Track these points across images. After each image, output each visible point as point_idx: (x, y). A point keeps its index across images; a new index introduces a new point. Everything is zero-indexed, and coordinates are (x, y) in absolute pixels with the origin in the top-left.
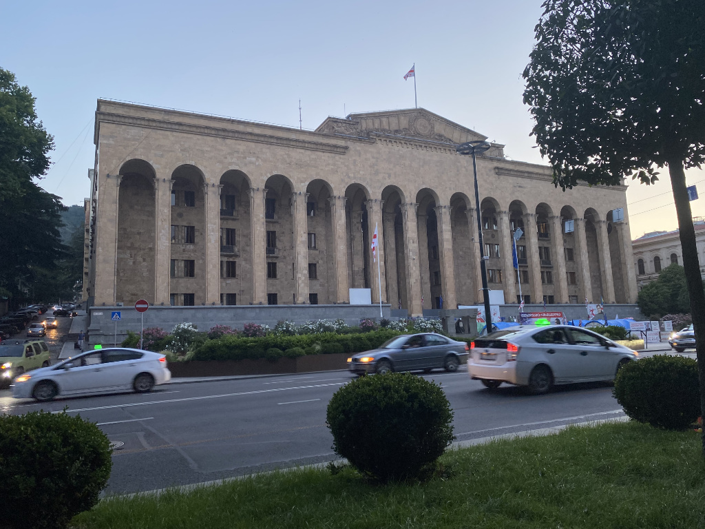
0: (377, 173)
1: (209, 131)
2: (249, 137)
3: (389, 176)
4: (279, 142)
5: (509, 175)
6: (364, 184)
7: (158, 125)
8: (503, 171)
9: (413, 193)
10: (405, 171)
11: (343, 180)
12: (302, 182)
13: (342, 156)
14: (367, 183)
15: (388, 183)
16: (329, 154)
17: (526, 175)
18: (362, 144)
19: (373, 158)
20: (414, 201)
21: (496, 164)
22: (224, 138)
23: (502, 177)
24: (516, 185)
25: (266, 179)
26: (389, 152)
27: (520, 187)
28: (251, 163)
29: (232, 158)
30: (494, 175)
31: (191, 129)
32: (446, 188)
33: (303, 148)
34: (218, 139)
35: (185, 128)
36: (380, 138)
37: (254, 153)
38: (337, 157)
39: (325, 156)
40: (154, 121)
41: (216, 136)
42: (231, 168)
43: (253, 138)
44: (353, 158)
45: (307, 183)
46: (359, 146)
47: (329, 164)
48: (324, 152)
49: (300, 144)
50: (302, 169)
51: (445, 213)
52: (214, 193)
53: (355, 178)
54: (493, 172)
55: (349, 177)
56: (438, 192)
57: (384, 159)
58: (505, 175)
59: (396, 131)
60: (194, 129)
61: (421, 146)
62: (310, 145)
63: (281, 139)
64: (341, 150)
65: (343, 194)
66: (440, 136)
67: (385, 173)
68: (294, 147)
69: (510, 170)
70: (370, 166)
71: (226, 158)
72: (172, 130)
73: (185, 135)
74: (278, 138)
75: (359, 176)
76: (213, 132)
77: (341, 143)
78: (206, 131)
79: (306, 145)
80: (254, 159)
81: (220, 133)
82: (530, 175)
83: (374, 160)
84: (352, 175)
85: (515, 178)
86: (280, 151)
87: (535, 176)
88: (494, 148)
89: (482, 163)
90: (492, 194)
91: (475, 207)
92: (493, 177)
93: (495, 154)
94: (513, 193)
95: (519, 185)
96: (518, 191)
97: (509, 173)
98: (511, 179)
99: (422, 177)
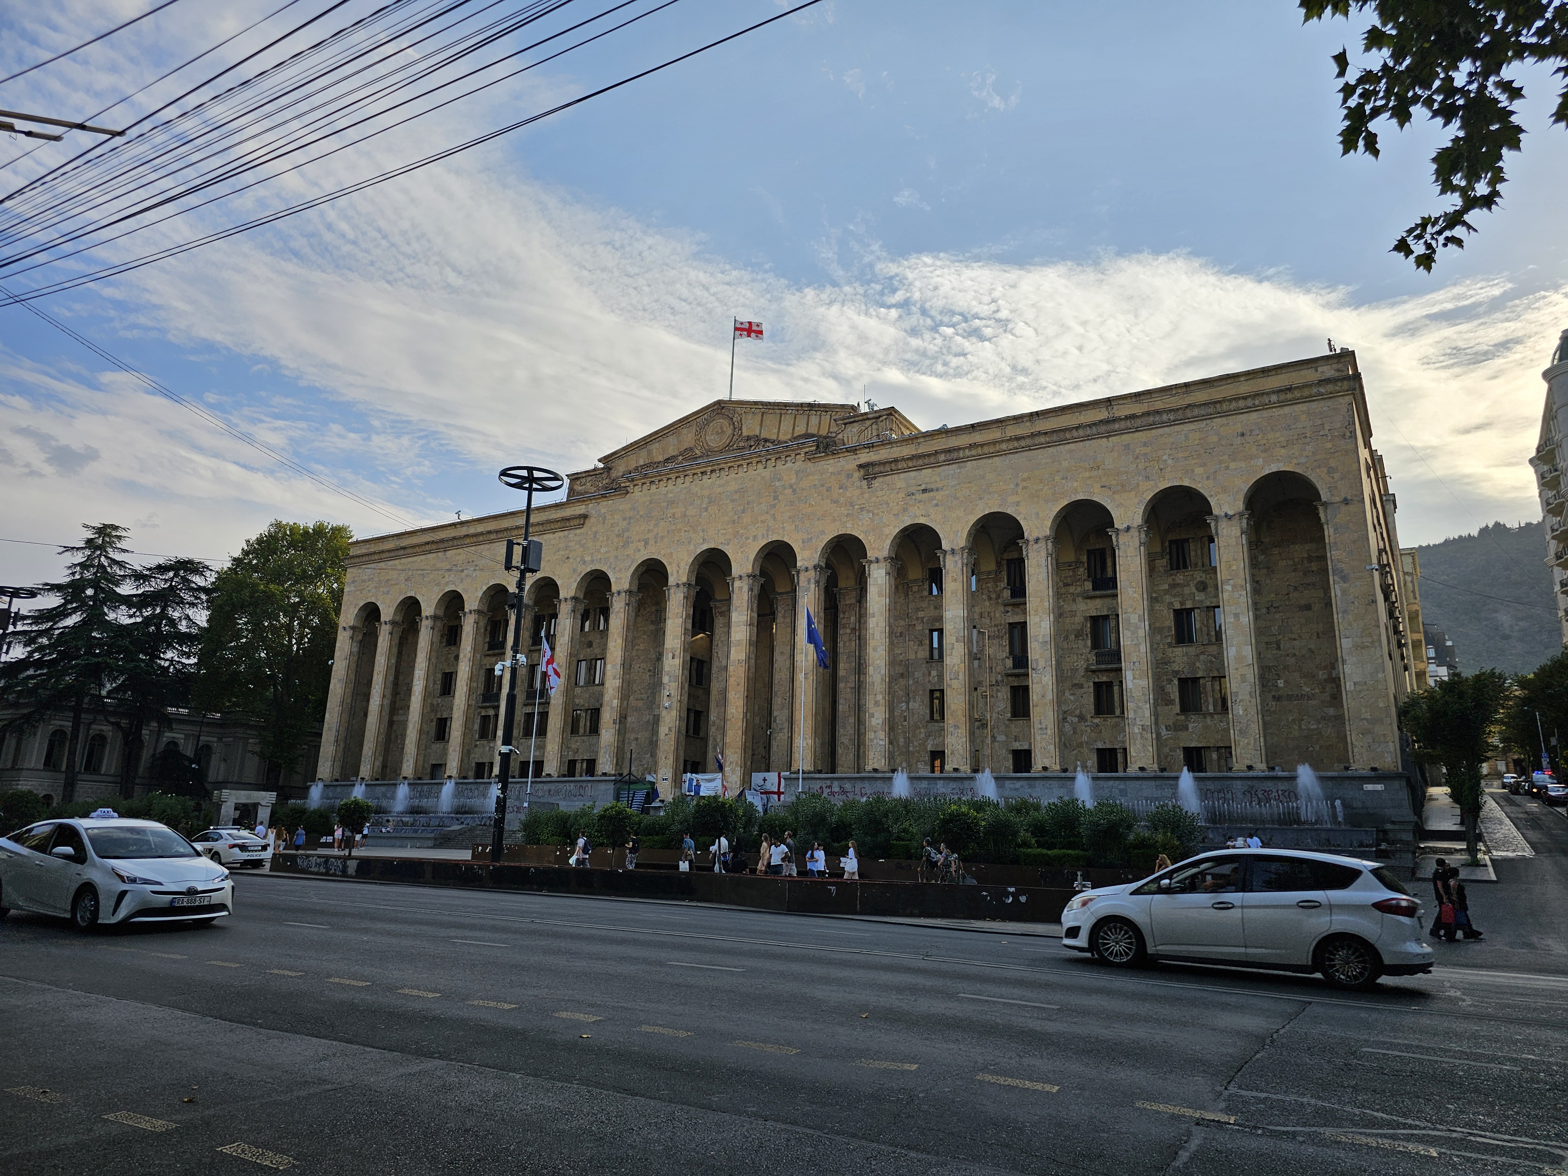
0: (626, 544)
2: (468, 541)
3: (646, 544)
5: (892, 472)
6: (602, 569)
8: (877, 469)
9: (682, 565)
10: (674, 527)
11: (575, 570)
13: (578, 531)
14: (610, 567)
15: (644, 555)
16: (561, 534)
18: (609, 502)
19: (624, 519)
20: (686, 577)
21: (864, 458)
22: (444, 550)
23: (876, 483)
24: (913, 489)
25: (481, 594)
26: (651, 502)
28: (467, 576)
29: (449, 576)
30: (858, 484)
31: (416, 550)
32: (747, 538)
34: (439, 554)
36: (636, 482)
37: (473, 561)
38: (571, 534)
39: (558, 539)
42: (447, 589)
43: (471, 540)
44: (594, 529)
45: (528, 587)
46: (604, 506)
47: (559, 549)
48: (554, 533)
51: (741, 588)
52: (427, 627)
53: (592, 561)
54: (857, 475)
55: (584, 562)
56: (729, 551)
57: (642, 516)
58: (883, 474)
59: (668, 460)
61: (706, 473)
64: (576, 522)
65: (573, 591)
66: (749, 439)
67: (639, 541)
69: (896, 461)
70: (618, 536)
71: (444, 577)
72: (400, 557)
73: (410, 559)
75: (599, 557)
77: (579, 509)
80: (471, 570)
82: (952, 455)
83: (626, 522)
84: (588, 558)
85: (912, 474)
87: (968, 453)
88: (868, 423)
89: (830, 465)
90: (849, 525)
91: (807, 564)
92: (856, 488)
93: (870, 434)
94: (905, 510)
95: (923, 487)
96: (920, 501)
97: (893, 466)
98: (900, 481)
99: (703, 531)
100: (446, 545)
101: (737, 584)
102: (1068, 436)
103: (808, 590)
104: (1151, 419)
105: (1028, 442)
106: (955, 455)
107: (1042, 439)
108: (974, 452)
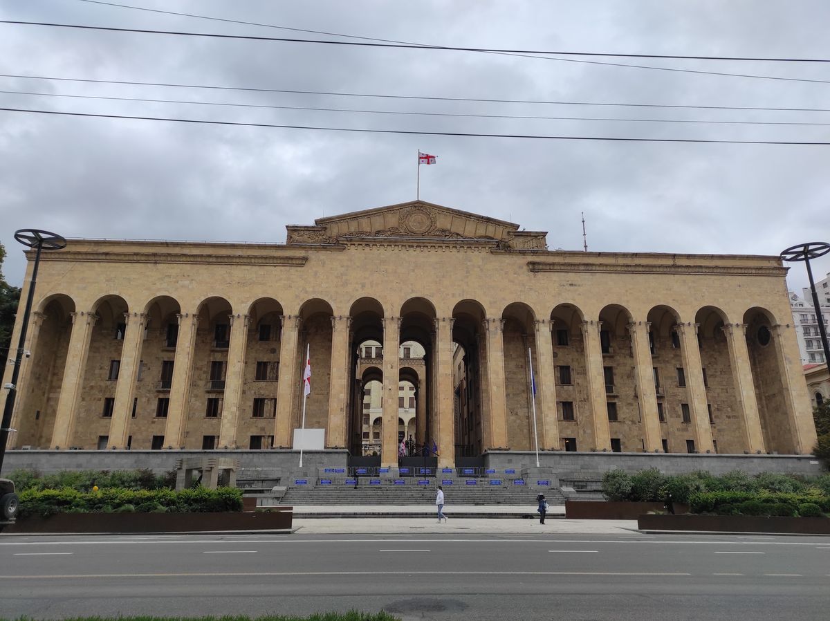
0: (345, 284)
1: (139, 258)
2: (184, 259)
3: (363, 286)
4: (219, 260)
5: (550, 270)
6: (326, 299)
7: (84, 257)
8: (541, 267)
10: (386, 279)
12: (243, 302)
13: (299, 269)
14: (331, 298)
15: (361, 294)
16: (283, 268)
17: (582, 268)
18: (328, 252)
19: (342, 266)
20: (398, 315)
21: (530, 258)
22: (156, 263)
23: (540, 275)
24: (564, 283)
25: (198, 302)
26: (366, 259)
27: (571, 285)
28: (183, 286)
29: (161, 284)
30: (527, 273)
31: (120, 258)
32: (448, 295)
33: (249, 264)
34: (149, 265)
35: (112, 257)
36: (353, 243)
37: (188, 276)
38: (293, 270)
39: (278, 271)
40: (79, 253)
41: (146, 262)
42: (159, 294)
43: (188, 259)
44: (314, 269)
45: (250, 303)
46: (323, 255)
47: (281, 279)
48: (275, 266)
49: (245, 260)
50: (246, 288)
51: (445, 327)
52: (135, 323)
53: (314, 292)
54: (525, 268)
56: (434, 301)
57: (358, 267)
58: (545, 271)
59: (378, 232)
60: (122, 257)
61: (412, 246)
62: (257, 261)
63: (222, 257)
64: (298, 262)
65: (296, 312)
66: (443, 231)
67: (357, 283)
68: (238, 264)
69: (554, 264)
70: (337, 277)
71: (155, 284)
72: (99, 261)
73: (113, 264)
74: (217, 257)
75: (320, 289)
76: (143, 258)
77: (301, 253)
78: (135, 258)
79: (253, 261)
80: (187, 282)
81: (151, 258)
82: (588, 268)
83: (343, 269)
84: (310, 289)
85: (563, 274)
86: (221, 271)
87: (598, 268)
88: (529, 238)
89: (507, 260)
90: (522, 297)
91: (493, 317)
92: (525, 276)
93: (532, 245)
94: (559, 294)
95: (570, 282)
96: (569, 291)
97: (552, 267)
98: (555, 276)
99: (412, 284)
100: (157, 258)
101: (441, 323)
102: (654, 270)
103: (496, 334)
104: (697, 270)
105: (633, 269)
106: (590, 268)
107: (641, 269)
108: (601, 269)
